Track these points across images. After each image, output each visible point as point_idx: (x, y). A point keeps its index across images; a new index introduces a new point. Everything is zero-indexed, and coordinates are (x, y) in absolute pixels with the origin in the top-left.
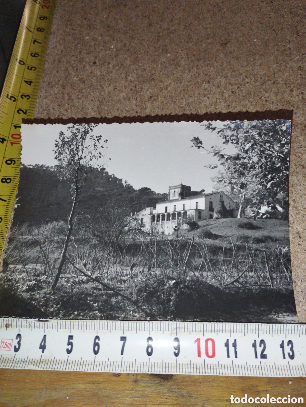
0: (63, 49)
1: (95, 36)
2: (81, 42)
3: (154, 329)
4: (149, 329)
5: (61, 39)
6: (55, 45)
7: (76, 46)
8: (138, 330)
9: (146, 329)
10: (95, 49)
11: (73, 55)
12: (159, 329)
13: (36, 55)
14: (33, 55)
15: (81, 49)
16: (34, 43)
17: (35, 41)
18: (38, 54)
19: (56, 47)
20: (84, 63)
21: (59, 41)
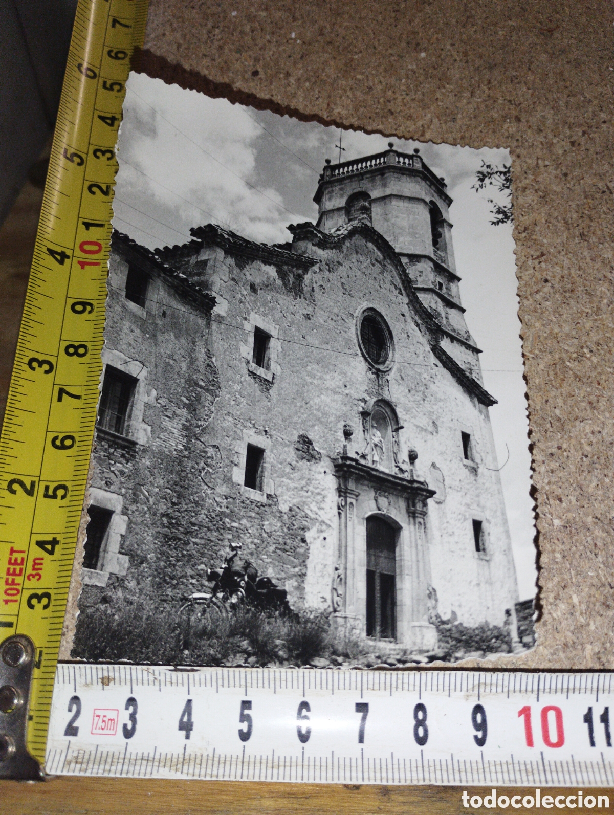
0: (181, 42)
1: (252, 9)
2: (221, 24)
3: (429, 687)
4: (417, 688)
5: (174, 16)
6: (161, 30)
7: (209, 32)
8: (394, 689)
9: (411, 688)
10: (253, 40)
11: (205, 55)
12: (441, 687)
13: (120, 55)
14: (113, 54)
15: (221, 39)
16: (114, 26)
17: (115, 22)
18: (124, 53)
19: (164, 35)
20: (231, 74)
21: (169, 21)
